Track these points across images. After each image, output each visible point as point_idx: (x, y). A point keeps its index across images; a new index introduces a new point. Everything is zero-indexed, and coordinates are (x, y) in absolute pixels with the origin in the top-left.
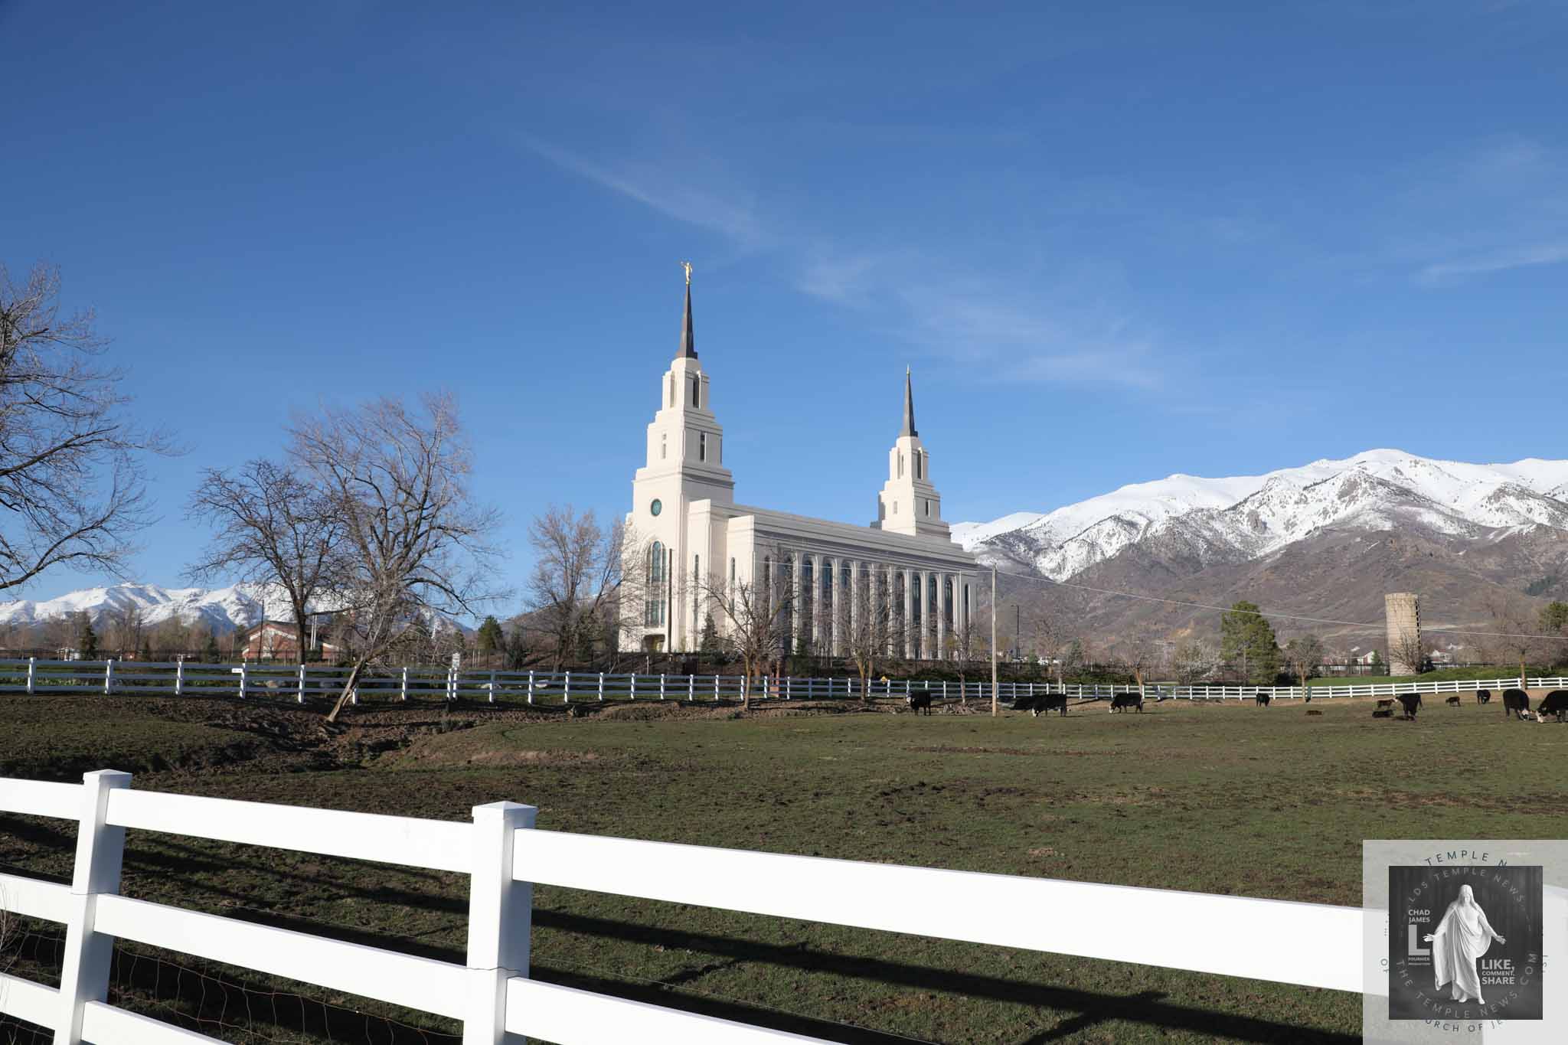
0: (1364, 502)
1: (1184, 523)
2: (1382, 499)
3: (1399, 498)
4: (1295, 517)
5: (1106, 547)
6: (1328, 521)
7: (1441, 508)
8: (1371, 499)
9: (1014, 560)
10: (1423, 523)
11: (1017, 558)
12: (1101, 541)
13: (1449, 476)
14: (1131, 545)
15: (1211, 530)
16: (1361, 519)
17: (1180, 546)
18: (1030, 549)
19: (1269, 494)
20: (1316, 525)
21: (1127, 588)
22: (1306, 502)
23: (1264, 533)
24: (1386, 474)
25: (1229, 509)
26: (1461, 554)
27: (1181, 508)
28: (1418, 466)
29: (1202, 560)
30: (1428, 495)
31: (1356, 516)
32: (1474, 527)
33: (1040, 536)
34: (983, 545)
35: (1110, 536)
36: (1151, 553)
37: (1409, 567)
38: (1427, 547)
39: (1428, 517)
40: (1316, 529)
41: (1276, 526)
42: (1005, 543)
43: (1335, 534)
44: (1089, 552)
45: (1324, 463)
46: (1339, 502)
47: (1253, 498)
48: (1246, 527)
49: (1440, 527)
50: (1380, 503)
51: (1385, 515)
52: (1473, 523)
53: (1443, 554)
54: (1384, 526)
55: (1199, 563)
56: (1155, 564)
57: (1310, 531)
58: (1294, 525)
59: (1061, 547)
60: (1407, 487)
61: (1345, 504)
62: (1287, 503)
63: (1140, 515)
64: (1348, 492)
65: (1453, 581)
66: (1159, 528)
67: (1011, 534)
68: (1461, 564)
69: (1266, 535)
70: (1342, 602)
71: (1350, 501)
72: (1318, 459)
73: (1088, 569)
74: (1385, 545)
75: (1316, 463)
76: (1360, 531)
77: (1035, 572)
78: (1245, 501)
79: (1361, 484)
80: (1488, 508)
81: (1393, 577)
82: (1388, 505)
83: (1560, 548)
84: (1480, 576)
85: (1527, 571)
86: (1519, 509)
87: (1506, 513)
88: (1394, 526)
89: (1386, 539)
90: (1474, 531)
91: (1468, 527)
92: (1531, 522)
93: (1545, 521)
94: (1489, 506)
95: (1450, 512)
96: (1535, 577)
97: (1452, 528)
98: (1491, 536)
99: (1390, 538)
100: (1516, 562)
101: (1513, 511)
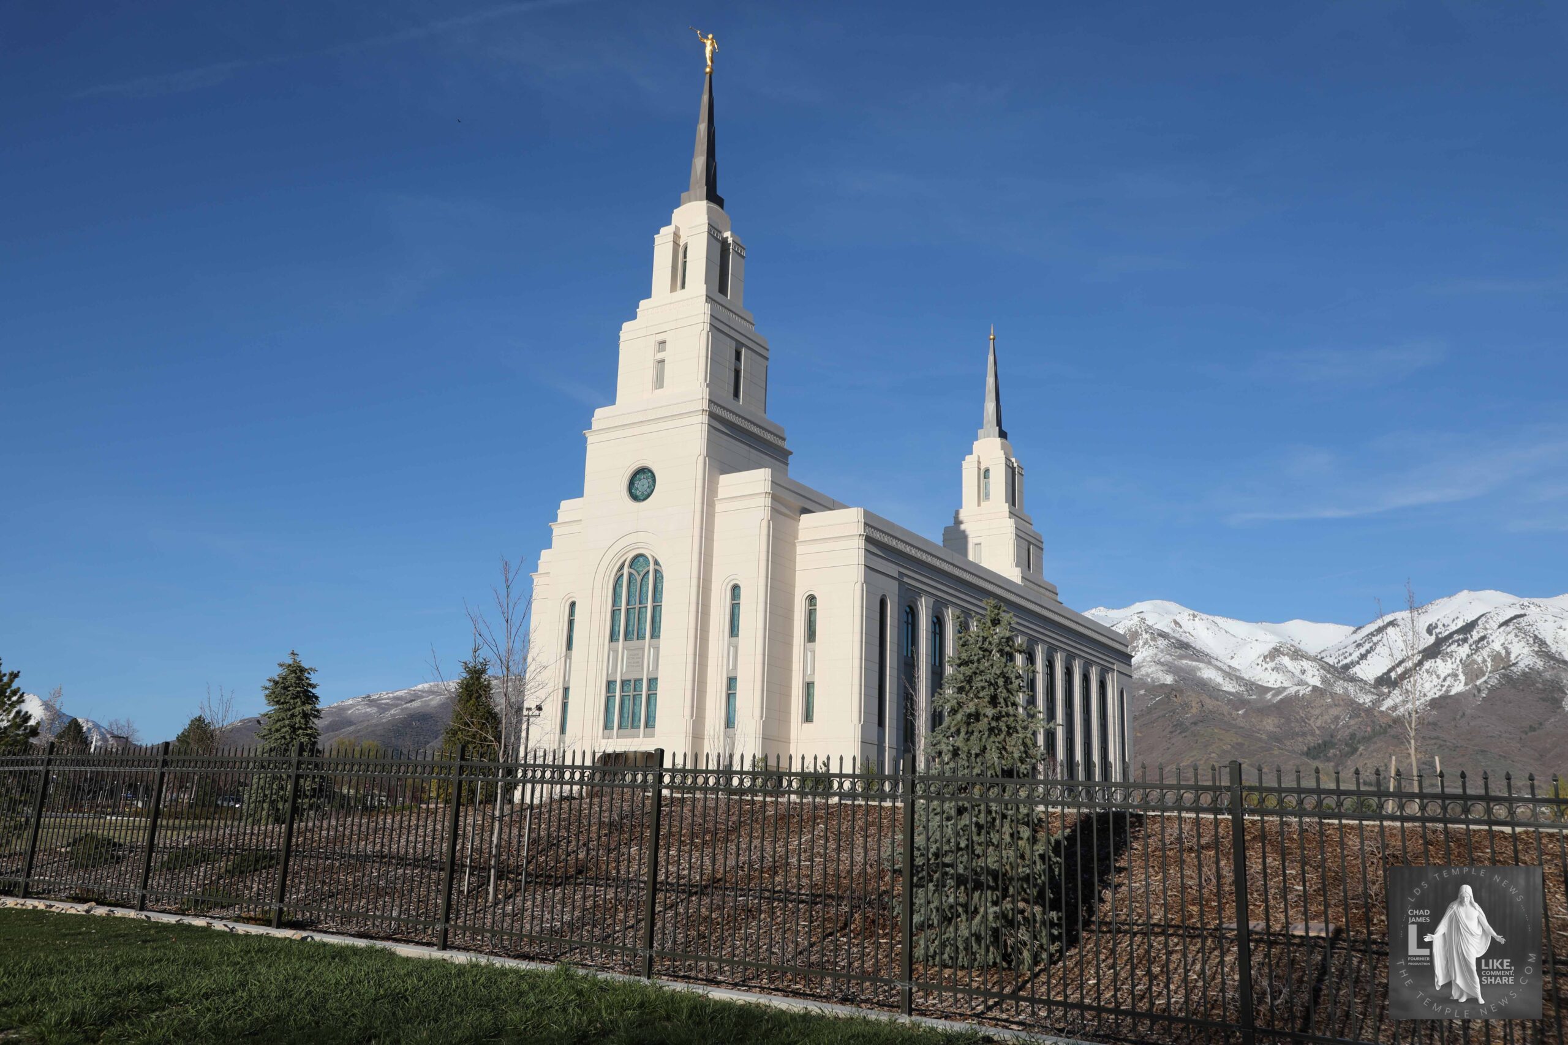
0: (1145, 654)
2: (1162, 651)
3: (1179, 652)
7: (1219, 664)
8: (1152, 651)
10: (1203, 678)
13: (1226, 632)
16: (1144, 671)
24: (1164, 625)
26: (1241, 712)
28: (1196, 620)
30: (1207, 650)
32: (1252, 686)
37: (1195, 724)
38: (1209, 703)
39: (1207, 673)
49: (1219, 685)
50: (1160, 655)
51: (1166, 668)
52: (1250, 681)
53: (1225, 713)
54: (1165, 680)
60: (1185, 640)
65: (1240, 740)
68: (1241, 723)
74: (1169, 699)
76: (1142, 683)
79: (1141, 635)
80: (1264, 668)
81: (1180, 733)
82: (1169, 658)
83: (1334, 711)
84: (1264, 737)
85: (1304, 734)
86: (1293, 670)
87: (1281, 674)
88: (1174, 679)
89: (1170, 693)
90: (1252, 690)
91: (1245, 685)
92: (1307, 684)
93: (1318, 684)
94: (1265, 665)
95: (1227, 669)
96: (1311, 741)
97: (1230, 686)
98: (1269, 696)
99: (1174, 693)
100: (1293, 725)
101: (1288, 671)
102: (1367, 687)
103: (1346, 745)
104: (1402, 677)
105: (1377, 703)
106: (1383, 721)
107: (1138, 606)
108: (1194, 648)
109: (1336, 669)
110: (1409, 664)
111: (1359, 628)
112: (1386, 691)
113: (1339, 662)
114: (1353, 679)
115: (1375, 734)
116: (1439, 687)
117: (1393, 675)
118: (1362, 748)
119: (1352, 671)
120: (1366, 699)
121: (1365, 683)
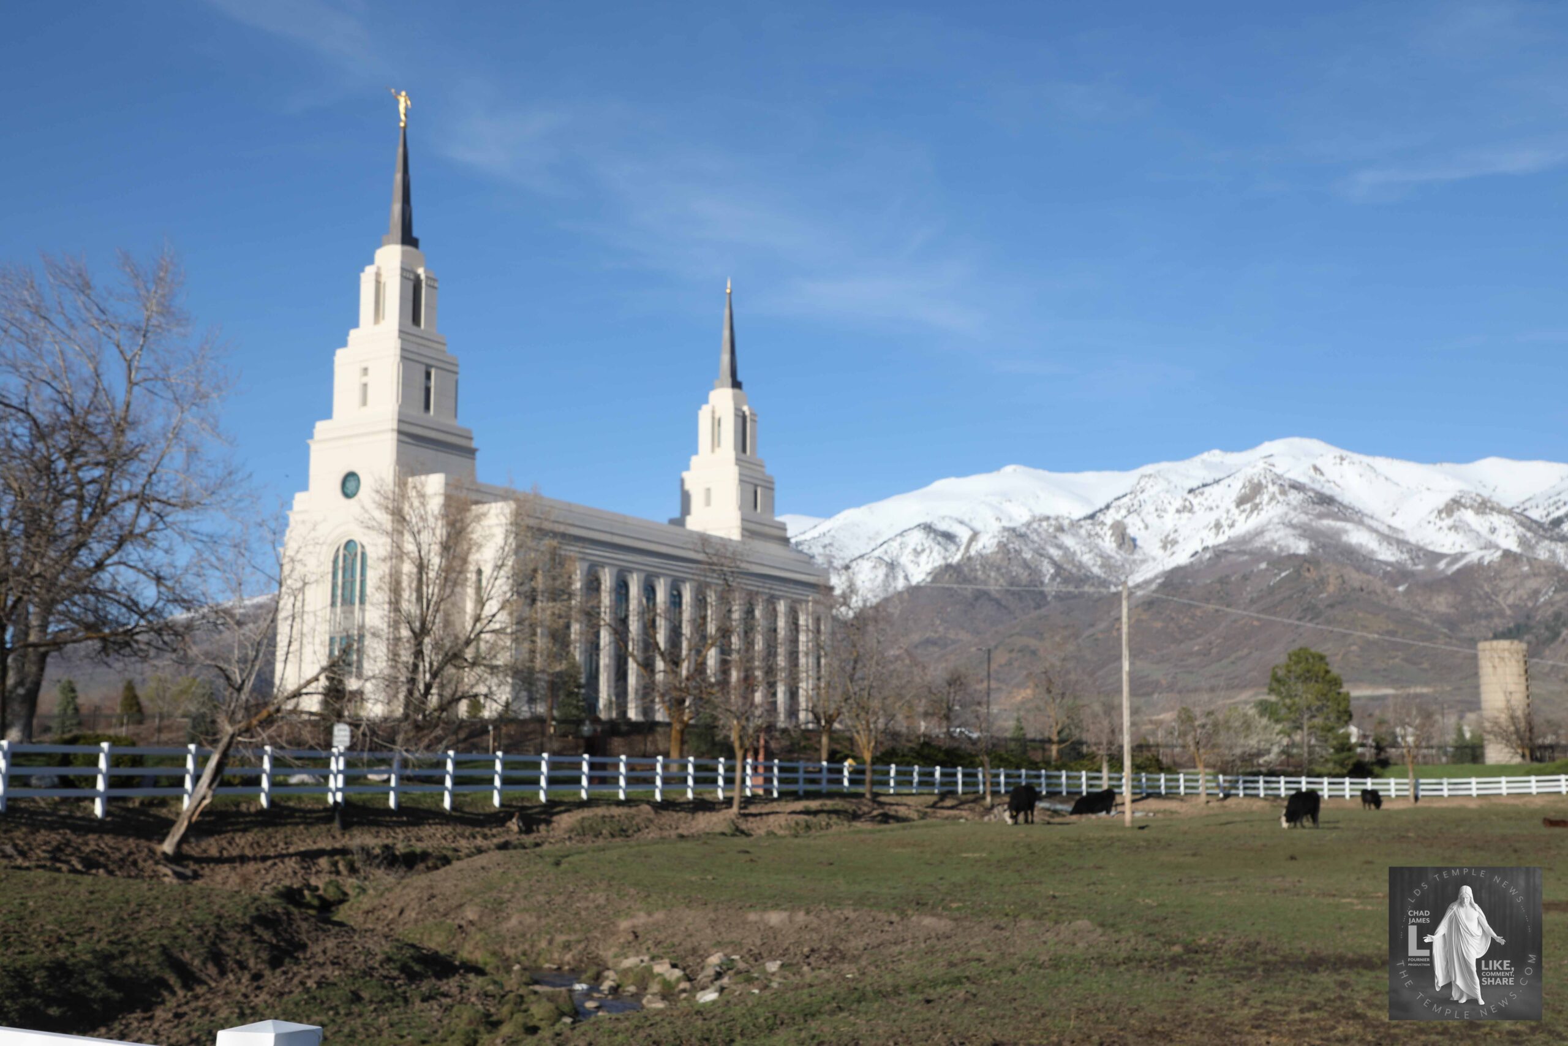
0: (1271, 514)
1: (1022, 536)
2: (1295, 509)
3: (1319, 509)
4: (1176, 531)
5: (911, 569)
6: (1222, 539)
7: (1374, 524)
8: (1281, 510)
10: (1350, 544)
12: (905, 559)
13: (1387, 479)
14: (948, 567)
15: (1059, 547)
16: (1267, 537)
17: (1016, 570)
19: (1141, 497)
20: (1205, 544)
21: (941, 629)
22: (1191, 511)
23: (1132, 553)
24: (1301, 475)
25: (1085, 518)
26: (1401, 589)
27: (1019, 516)
28: (1345, 463)
29: (1046, 589)
30: (1358, 505)
31: (1259, 532)
32: (1419, 552)
33: (817, 550)
35: (917, 553)
36: (976, 578)
37: (1331, 606)
38: (1356, 578)
39: (1357, 537)
40: (1205, 549)
41: (1149, 544)
43: (1231, 557)
44: (887, 576)
45: (1215, 456)
46: (1235, 511)
47: (1115, 504)
48: (1109, 544)
49: (1373, 552)
50: (1292, 514)
51: (1299, 531)
52: (1417, 546)
53: (1379, 591)
54: (1298, 548)
55: (1042, 593)
56: (981, 595)
57: (1196, 553)
58: (1175, 542)
59: (847, 567)
60: (1327, 491)
61: (1244, 515)
62: (1165, 511)
63: (961, 522)
64: (1249, 497)
65: (1391, 627)
66: (987, 543)
68: (1401, 603)
69: (1136, 557)
70: (1239, 653)
71: (1252, 511)
72: (1208, 449)
73: (886, 600)
74: (1300, 575)
75: (1205, 456)
76: (1263, 554)
78: (1108, 507)
79: (1266, 487)
80: (1437, 527)
81: (1311, 620)
82: (1304, 518)
83: (1533, 584)
84: (1427, 621)
85: (1489, 616)
86: (1480, 530)
87: (1461, 534)
88: (1312, 549)
89: (1301, 566)
90: (1418, 557)
91: (1410, 551)
92: (1495, 547)
93: (1514, 548)
94: (1439, 523)
95: (1386, 531)
96: (1499, 624)
97: (1389, 553)
98: (1442, 565)
99: (1306, 565)
100: (1474, 603)
101: (1471, 530)
103: (1549, 626)
107: (1267, 447)
108: (1341, 504)
109: (1541, 524)
113: (1546, 516)
114: (1563, 538)
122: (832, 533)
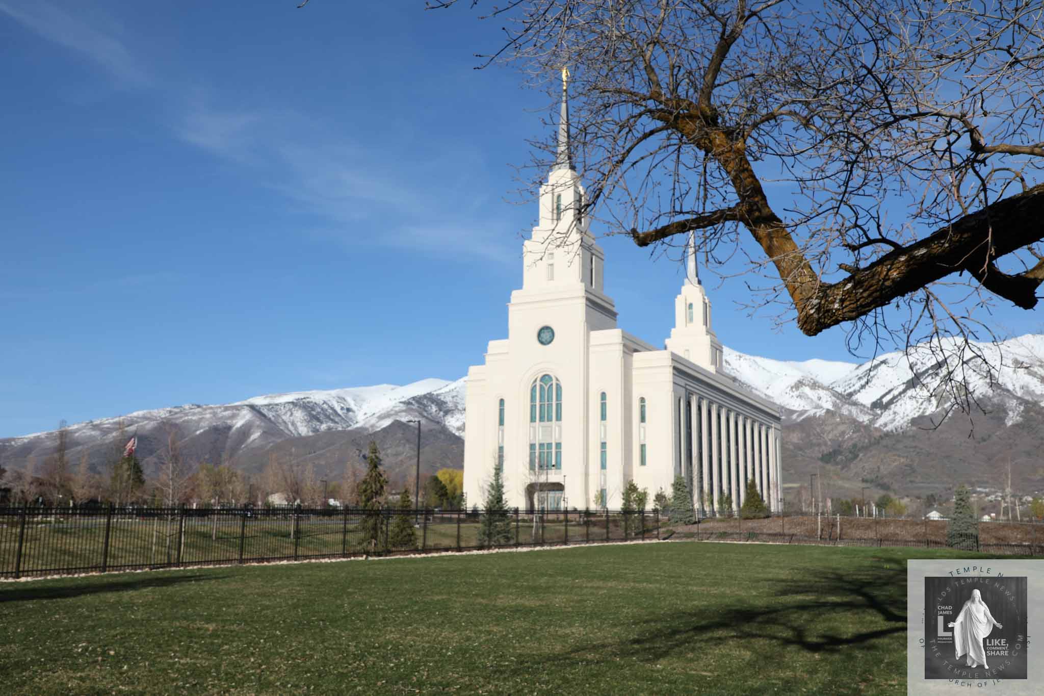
9: (427, 418)
11: (429, 416)
13: (763, 369)
18: (440, 410)
28: (742, 359)
34: (402, 405)
42: (420, 403)
52: (781, 406)
67: (425, 396)
77: (444, 430)
80: (791, 396)
83: (842, 428)
84: (791, 447)
85: (819, 445)
86: (813, 398)
87: (803, 400)
92: (821, 407)
93: (831, 408)
94: (792, 393)
96: (826, 450)
98: (794, 416)
100: (811, 438)
101: (808, 398)
102: (866, 409)
103: (850, 452)
104: (891, 402)
105: (872, 421)
106: (877, 434)
109: (843, 396)
110: (896, 392)
111: (860, 365)
112: (879, 412)
113: (845, 391)
114: (855, 404)
115: (871, 444)
116: (917, 409)
117: (885, 400)
118: (861, 455)
119: (854, 398)
120: (864, 419)
121: (864, 406)
122: (457, 389)
